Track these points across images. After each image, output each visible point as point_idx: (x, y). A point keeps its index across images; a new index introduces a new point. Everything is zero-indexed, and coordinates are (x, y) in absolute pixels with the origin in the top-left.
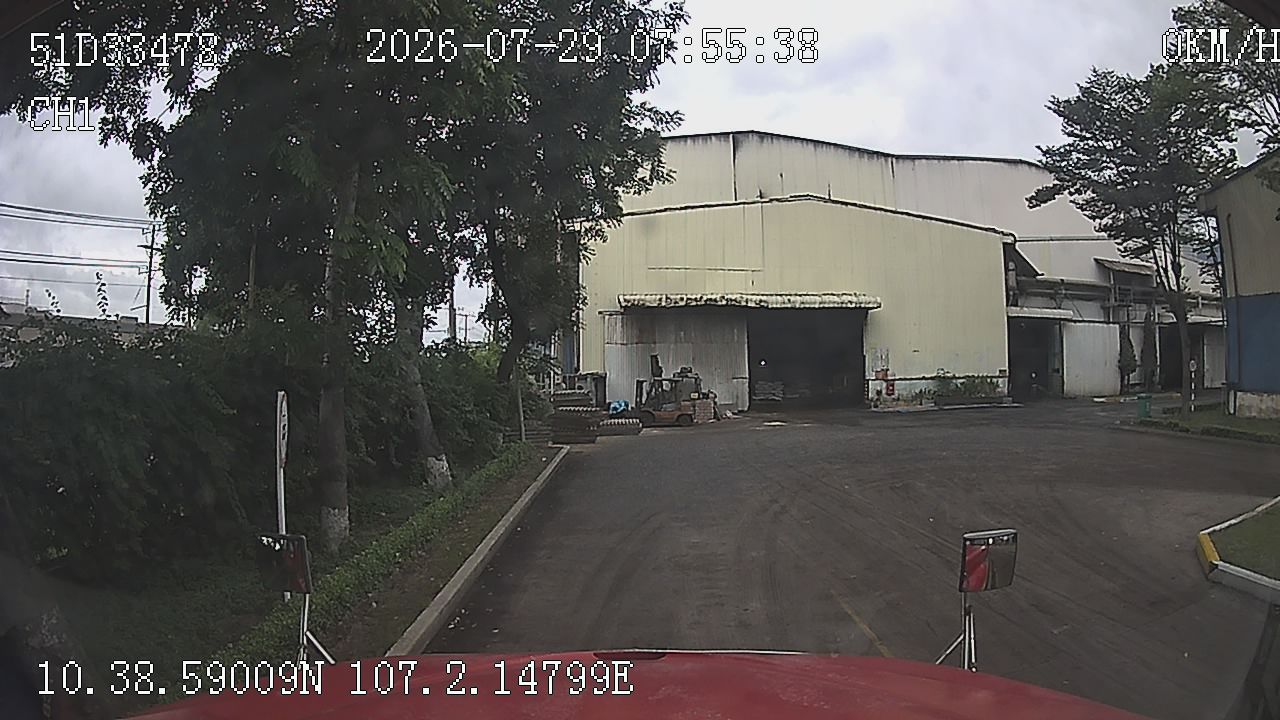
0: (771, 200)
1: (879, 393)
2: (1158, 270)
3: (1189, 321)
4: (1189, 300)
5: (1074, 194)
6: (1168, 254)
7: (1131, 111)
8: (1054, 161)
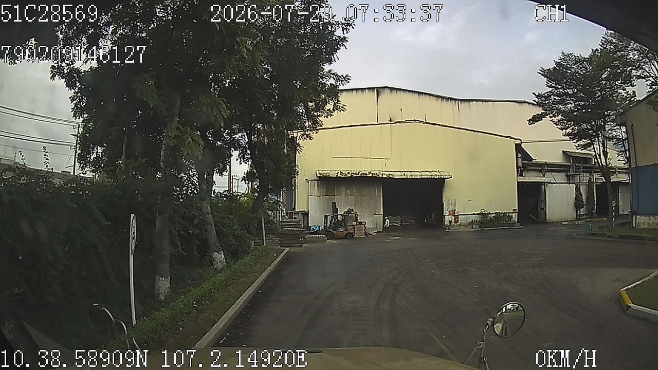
0: (396, 123)
1: (450, 222)
2: (596, 155)
3: (612, 181)
4: (611, 170)
5: (552, 117)
6: (601, 147)
7: (582, 73)
8: (542, 100)
